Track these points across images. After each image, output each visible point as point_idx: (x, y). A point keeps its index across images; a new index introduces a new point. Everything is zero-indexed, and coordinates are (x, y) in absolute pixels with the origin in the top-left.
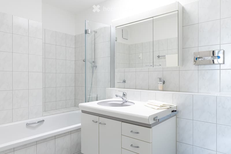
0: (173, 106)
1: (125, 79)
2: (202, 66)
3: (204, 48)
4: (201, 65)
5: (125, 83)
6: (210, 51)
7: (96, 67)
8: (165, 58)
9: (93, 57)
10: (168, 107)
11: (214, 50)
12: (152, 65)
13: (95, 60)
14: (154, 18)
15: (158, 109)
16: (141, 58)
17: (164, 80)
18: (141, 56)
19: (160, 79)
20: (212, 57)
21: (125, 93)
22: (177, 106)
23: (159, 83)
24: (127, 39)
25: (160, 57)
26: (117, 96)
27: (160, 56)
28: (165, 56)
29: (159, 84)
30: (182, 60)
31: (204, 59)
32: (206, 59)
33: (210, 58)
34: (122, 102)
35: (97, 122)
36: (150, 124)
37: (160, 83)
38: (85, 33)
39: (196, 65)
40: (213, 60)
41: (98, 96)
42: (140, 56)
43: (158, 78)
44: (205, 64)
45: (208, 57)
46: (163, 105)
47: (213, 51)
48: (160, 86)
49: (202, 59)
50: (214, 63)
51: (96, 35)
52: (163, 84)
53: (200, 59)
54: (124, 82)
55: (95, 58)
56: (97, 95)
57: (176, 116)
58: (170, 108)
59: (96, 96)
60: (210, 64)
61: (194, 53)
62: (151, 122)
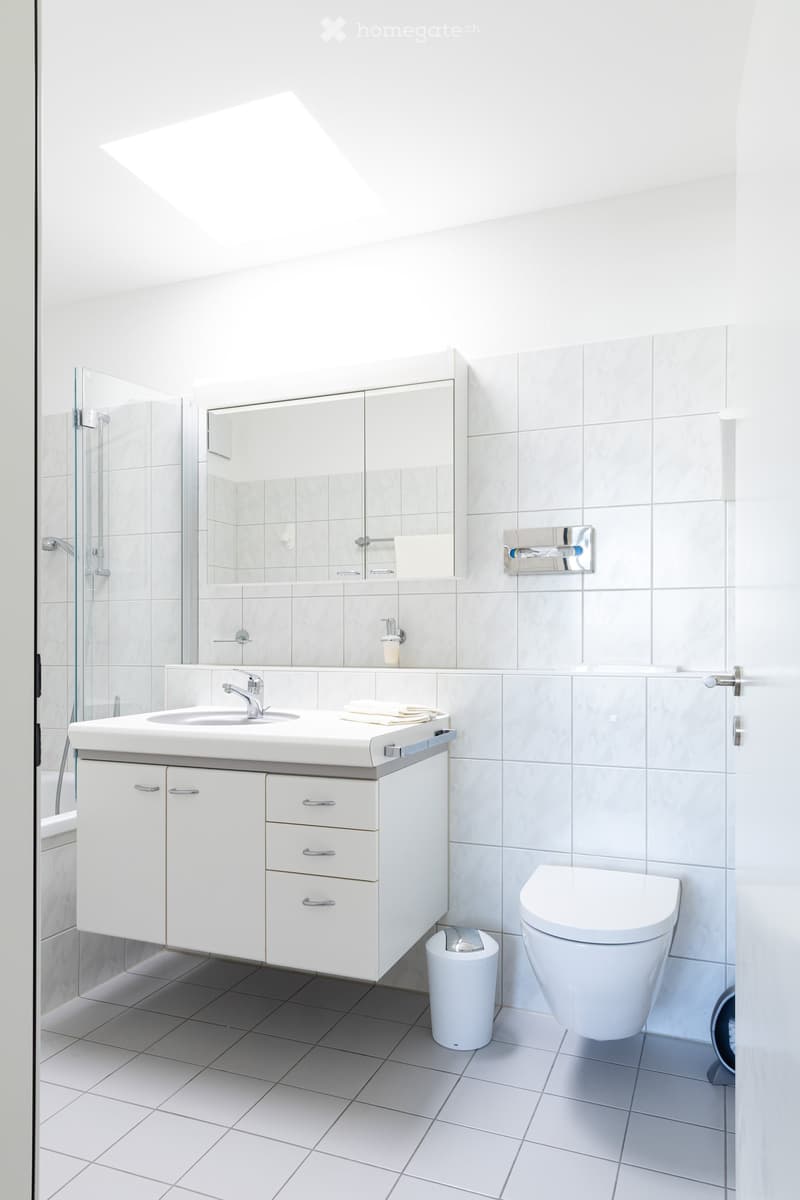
0: (439, 714)
1: (246, 628)
2: (530, 579)
3: (537, 517)
4: (526, 573)
5: (247, 645)
6: (554, 530)
7: (107, 575)
8: (393, 548)
9: (95, 533)
10: (426, 716)
11: (565, 525)
12: (360, 569)
13: (101, 543)
14: (368, 394)
15: (394, 723)
16: (292, 545)
17: (403, 629)
18: (289, 535)
19: (389, 622)
20: (559, 548)
21: (256, 681)
22: (449, 719)
23: (386, 638)
24: (228, 458)
25: (372, 544)
26: (229, 689)
27: (371, 537)
28: (392, 540)
29: (386, 643)
30: (467, 556)
31: (536, 556)
32: (540, 556)
33: (552, 552)
34: (246, 716)
35: (157, 789)
36: (375, 765)
37: (391, 637)
38: (76, 424)
39: (511, 575)
40: (565, 560)
41: (122, 702)
42: (285, 537)
43: (384, 620)
44: (538, 573)
45: (547, 549)
46: (408, 708)
47: (566, 530)
48: (390, 649)
49: (529, 555)
50: (566, 568)
51: (105, 430)
52: (401, 643)
53: (523, 555)
54: (243, 637)
55: (101, 536)
56: (117, 698)
57: (445, 754)
58: (431, 719)
59: (112, 702)
60: (554, 571)
61: (506, 533)
62: (378, 760)
